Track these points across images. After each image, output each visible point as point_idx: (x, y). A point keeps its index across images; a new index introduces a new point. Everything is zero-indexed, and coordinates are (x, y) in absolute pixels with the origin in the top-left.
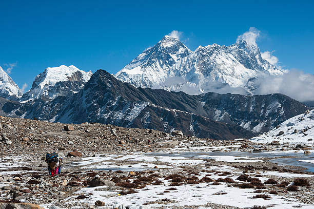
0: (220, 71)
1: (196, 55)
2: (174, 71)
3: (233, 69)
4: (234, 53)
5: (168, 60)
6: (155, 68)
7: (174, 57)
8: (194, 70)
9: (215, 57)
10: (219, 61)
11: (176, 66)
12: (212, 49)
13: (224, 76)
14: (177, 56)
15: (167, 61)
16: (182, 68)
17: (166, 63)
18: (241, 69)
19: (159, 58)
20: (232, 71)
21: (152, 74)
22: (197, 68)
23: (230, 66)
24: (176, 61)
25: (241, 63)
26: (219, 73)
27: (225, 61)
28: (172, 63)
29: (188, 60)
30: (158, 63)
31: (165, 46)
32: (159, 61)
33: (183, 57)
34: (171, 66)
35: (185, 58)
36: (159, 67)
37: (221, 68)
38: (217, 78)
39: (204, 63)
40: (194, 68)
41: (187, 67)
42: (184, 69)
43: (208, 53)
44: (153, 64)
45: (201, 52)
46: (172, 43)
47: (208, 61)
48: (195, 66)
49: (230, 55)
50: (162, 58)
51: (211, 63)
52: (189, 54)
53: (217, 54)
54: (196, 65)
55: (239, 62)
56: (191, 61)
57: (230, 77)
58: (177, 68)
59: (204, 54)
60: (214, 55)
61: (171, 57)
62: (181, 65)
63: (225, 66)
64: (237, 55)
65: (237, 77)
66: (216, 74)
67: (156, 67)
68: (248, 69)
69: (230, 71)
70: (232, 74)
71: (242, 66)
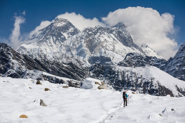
0: (103, 47)
1: (83, 34)
2: (65, 46)
3: (114, 47)
4: (114, 33)
5: (60, 37)
6: (49, 44)
7: (65, 35)
8: (81, 46)
9: (99, 36)
10: (102, 39)
11: (67, 42)
12: (96, 29)
13: (107, 51)
14: (68, 34)
15: (59, 38)
16: (72, 44)
17: (58, 39)
18: (120, 46)
19: (53, 35)
20: (113, 48)
21: (46, 48)
22: (84, 45)
23: (111, 43)
24: (67, 38)
25: (120, 41)
26: (103, 49)
27: (108, 39)
28: (64, 39)
29: (77, 38)
30: (51, 40)
31: (58, 26)
32: (53, 38)
33: (73, 35)
34: (63, 42)
35: (75, 36)
36: (53, 43)
37: (104, 45)
38: (100, 53)
39: (90, 40)
40: (82, 44)
41: (76, 43)
42: (73, 45)
43: (94, 32)
44: (48, 40)
45: (88, 31)
46: (64, 23)
47: (93, 39)
48: (83, 43)
49: (112, 35)
50: (55, 35)
51: (96, 41)
52: (77, 33)
53: (101, 34)
54: (83, 42)
55: (118, 41)
56: (79, 39)
57: (111, 52)
58: (67, 44)
59: (90, 33)
60: (98, 34)
61: (63, 35)
62: (71, 41)
63: (107, 44)
64: (117, 35)
65: (117, 53)
66: (100, 49)
67: (50, 43)
68: (126, 47)
69: (112, 47)
70: (113, 50)
71: (121, 44)
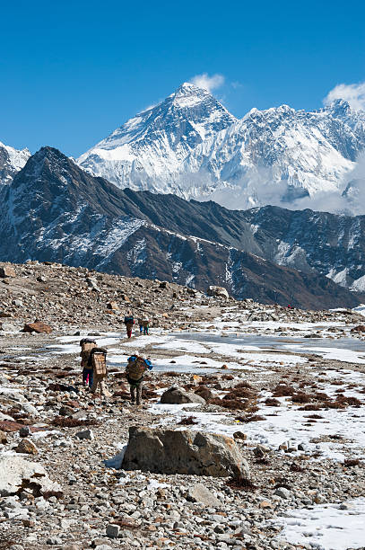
0: (291, 161)
1: (245, 127)
2: (199, 158)
3: (319, 161)
4: (322, 126)
5: (187, 135)
6: (159, 151)
7: (199, 128)
8: (238, 157)
9: (283, 134)
10: (290, 143)
11: (203, 148)
12: (277, 117)
13: (300, 173)
14: (206, 127)
15: (185, 137)
16: (214, 153)
17: (182, 139)
18: (335, 161)
19: (169, 129)
20: (316, 164)
21: (152, 161)
22: (246, 155)
23: (312, 153)
24: (203, 138)
25: (335, 147)
26: (290, 167)
27: (304, 142)
28: (195, 141)
29: (227, 137)
30: (166, 140)
31: (182, 105)
32: (169, 136)
33: (217, 131)
34: (193, 147)
35: (223, 133)
36: (168, 149)
37: (295, 157)
38: (285, 177)
39: (261, 144)
40: (239, 154)
41: (225, 151)
42: (220, 155)
43: (270, 124)
44: (156, 142)
45: (255, 121)
46: (197, 99)
47: (268, 140)
48: (242, 150)
49: (315, 131)
50: (174, 129)
51: (276, 146)
52: (229, 124)
53: (288, 128)
54: (243, 147)
55: (331, 146)
56: (233, 140)
57: (311, 175)
58: (204, 153)
59: (262, 125)
60: (282, 128)
61: (193, 130)
62: (213, 147)
63: (303, 153)
64: (327, 131)
65: (325, 177)
66: (284, 168)
67: (162, 148)
68: (350, 162)
69: (313, 163)
70: (317, 171)
71: (338, 154)
